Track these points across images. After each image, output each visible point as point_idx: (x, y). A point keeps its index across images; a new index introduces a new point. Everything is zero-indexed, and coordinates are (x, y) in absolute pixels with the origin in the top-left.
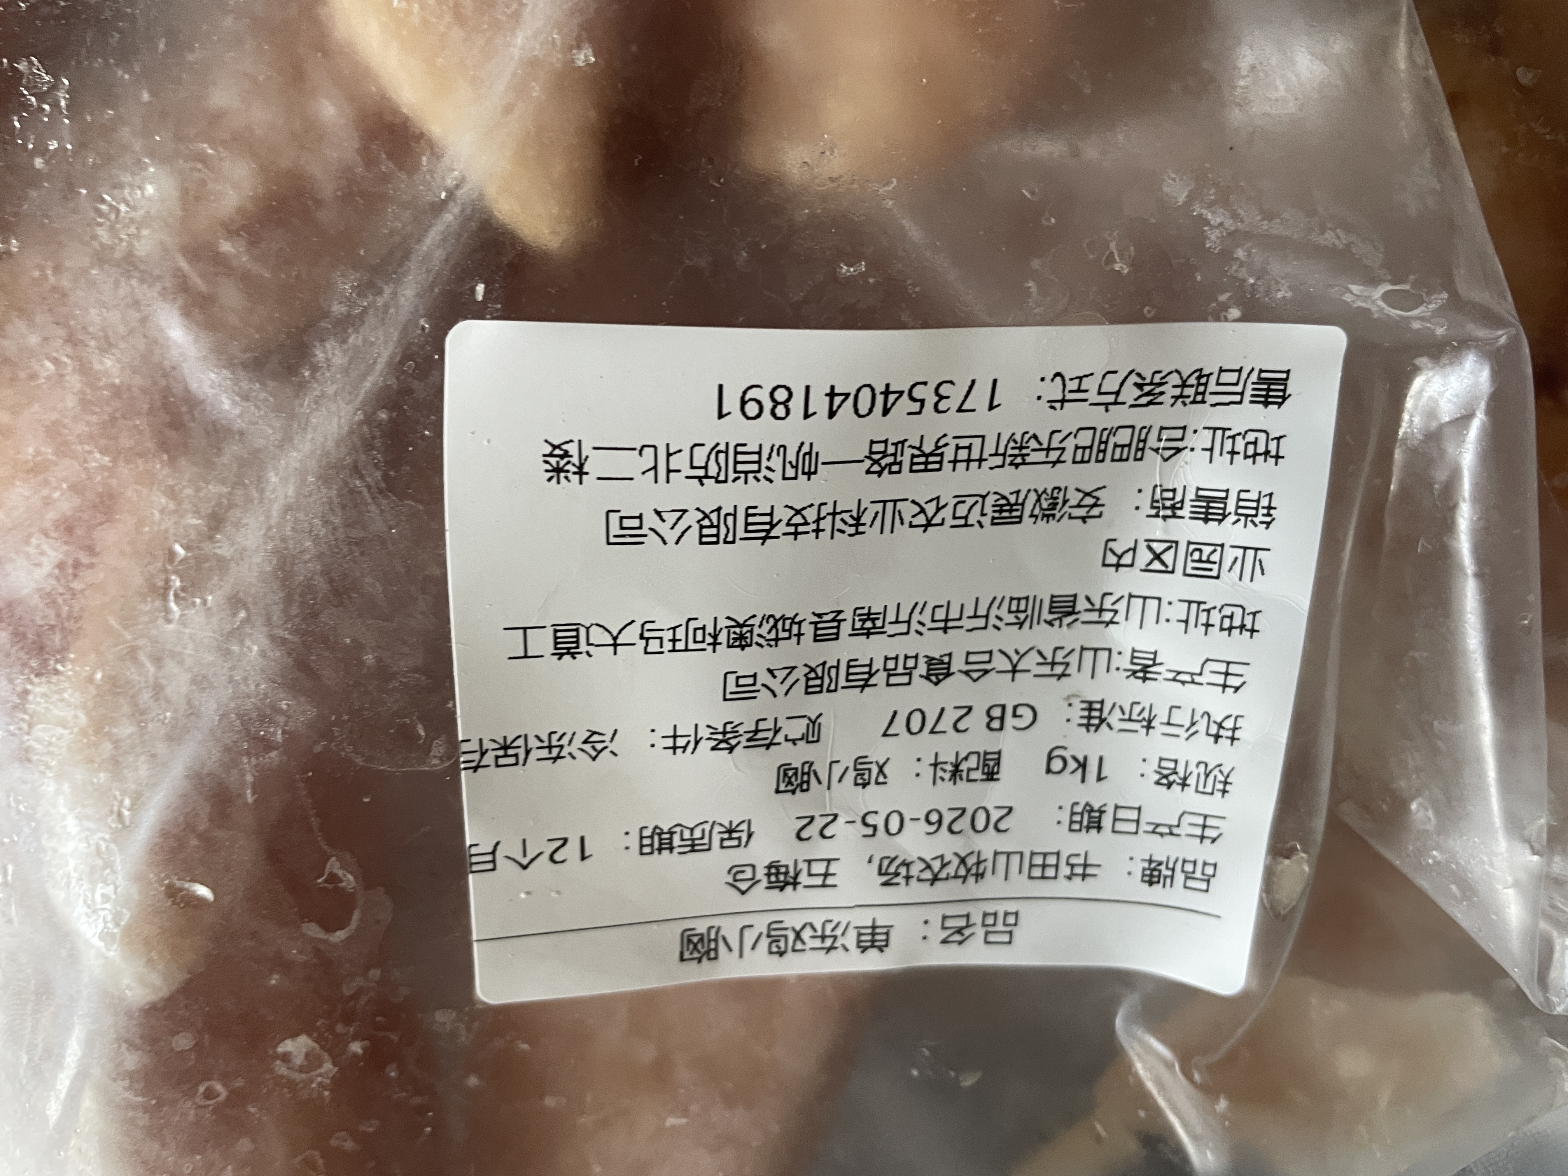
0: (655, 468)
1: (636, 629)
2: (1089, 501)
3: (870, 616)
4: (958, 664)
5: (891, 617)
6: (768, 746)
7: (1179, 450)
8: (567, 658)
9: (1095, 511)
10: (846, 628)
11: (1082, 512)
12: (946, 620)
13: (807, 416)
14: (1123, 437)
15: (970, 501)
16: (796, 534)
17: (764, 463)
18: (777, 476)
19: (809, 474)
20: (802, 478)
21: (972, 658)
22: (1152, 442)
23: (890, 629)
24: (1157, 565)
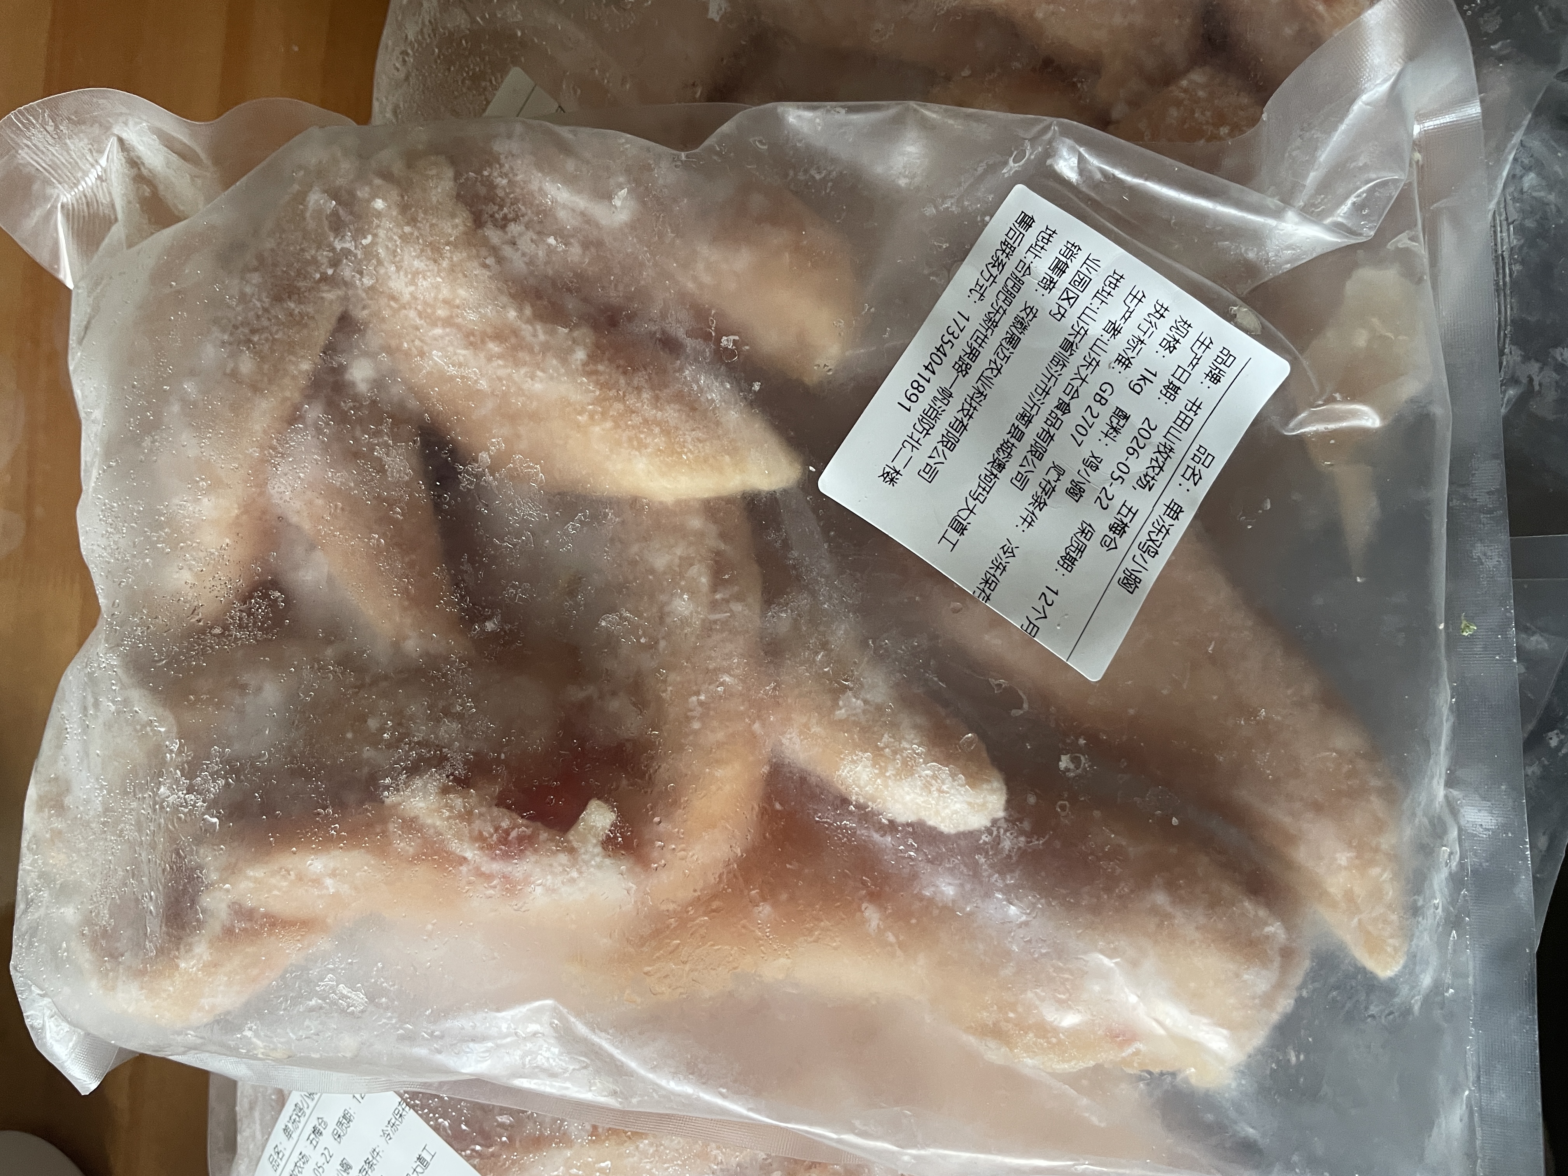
0: (913, 446)
1: (970, 500)
2: (1028, 310)
3: (1023, 416)
4: (1066, 399)
5: (1029, 409)
6: (1054, 490)
7: (1029, 267)
8: (965, 532)
9: (1034, 311)
10: (1022, 427)
11: (1031, 316)
12: (1044, 391)
13: (929, 381)
14: (1010, 284)
15: (999, 350)
16: (971, 417)
17: (936, 408)
18: (944, 407)
19: (951, 396)
20: (950, 399)
21: (1067, 392)
22: (1019, 275)
23: (1034, 412)
24: (1072, 301)
